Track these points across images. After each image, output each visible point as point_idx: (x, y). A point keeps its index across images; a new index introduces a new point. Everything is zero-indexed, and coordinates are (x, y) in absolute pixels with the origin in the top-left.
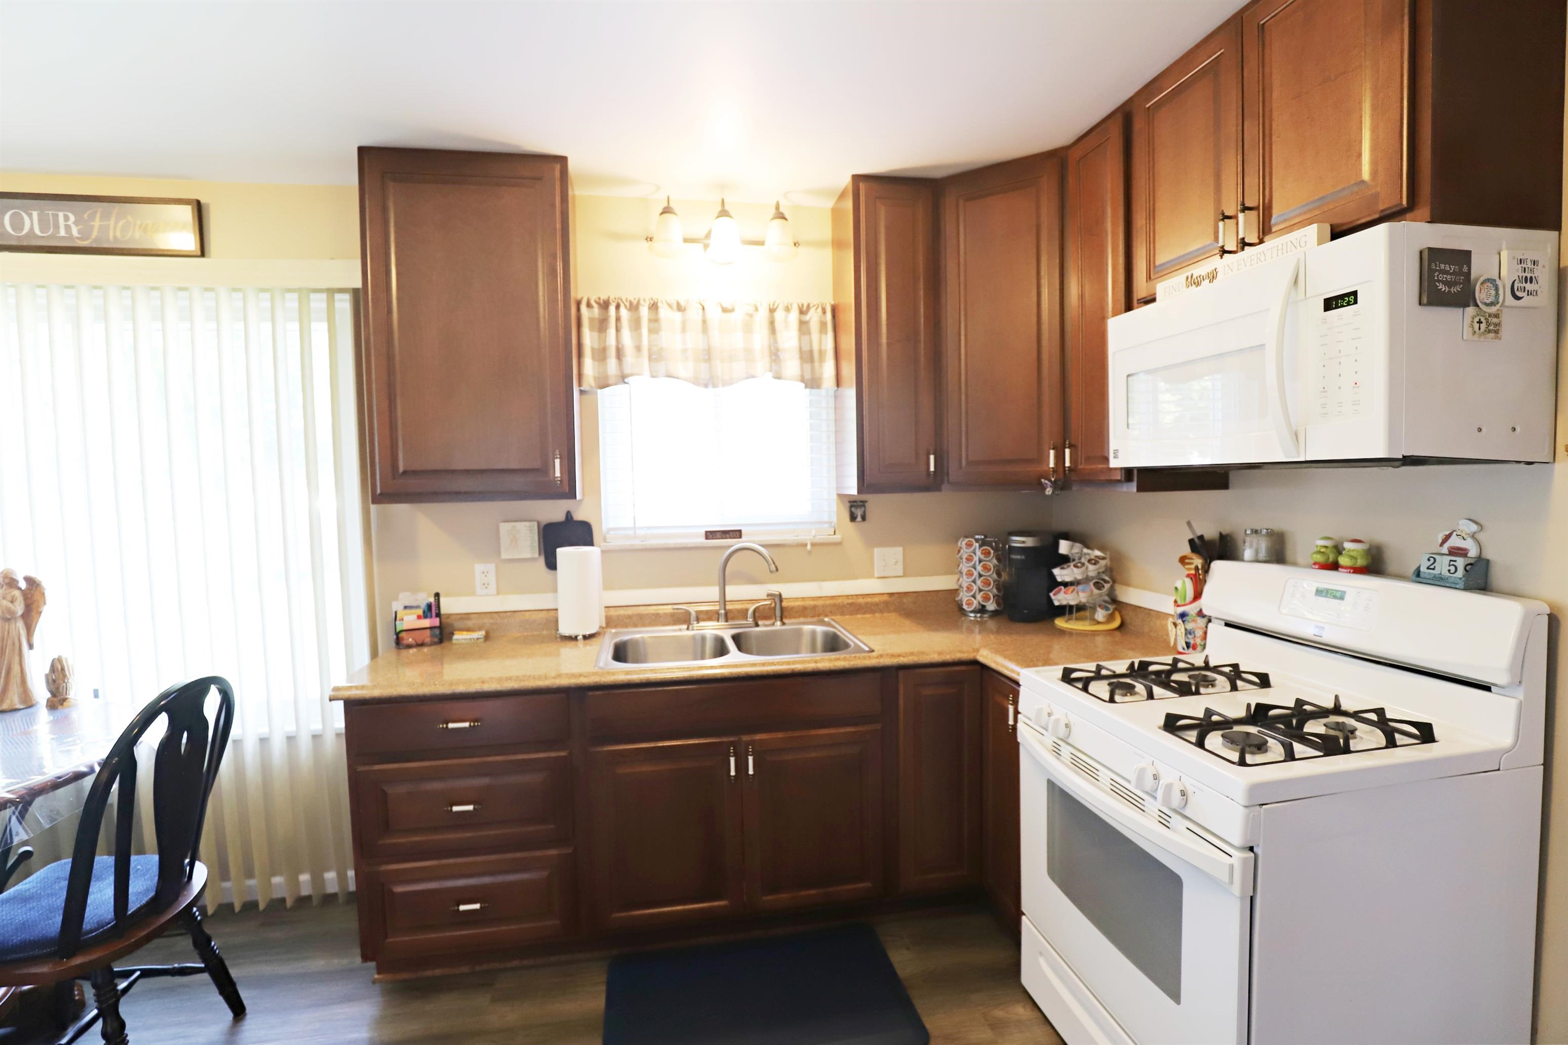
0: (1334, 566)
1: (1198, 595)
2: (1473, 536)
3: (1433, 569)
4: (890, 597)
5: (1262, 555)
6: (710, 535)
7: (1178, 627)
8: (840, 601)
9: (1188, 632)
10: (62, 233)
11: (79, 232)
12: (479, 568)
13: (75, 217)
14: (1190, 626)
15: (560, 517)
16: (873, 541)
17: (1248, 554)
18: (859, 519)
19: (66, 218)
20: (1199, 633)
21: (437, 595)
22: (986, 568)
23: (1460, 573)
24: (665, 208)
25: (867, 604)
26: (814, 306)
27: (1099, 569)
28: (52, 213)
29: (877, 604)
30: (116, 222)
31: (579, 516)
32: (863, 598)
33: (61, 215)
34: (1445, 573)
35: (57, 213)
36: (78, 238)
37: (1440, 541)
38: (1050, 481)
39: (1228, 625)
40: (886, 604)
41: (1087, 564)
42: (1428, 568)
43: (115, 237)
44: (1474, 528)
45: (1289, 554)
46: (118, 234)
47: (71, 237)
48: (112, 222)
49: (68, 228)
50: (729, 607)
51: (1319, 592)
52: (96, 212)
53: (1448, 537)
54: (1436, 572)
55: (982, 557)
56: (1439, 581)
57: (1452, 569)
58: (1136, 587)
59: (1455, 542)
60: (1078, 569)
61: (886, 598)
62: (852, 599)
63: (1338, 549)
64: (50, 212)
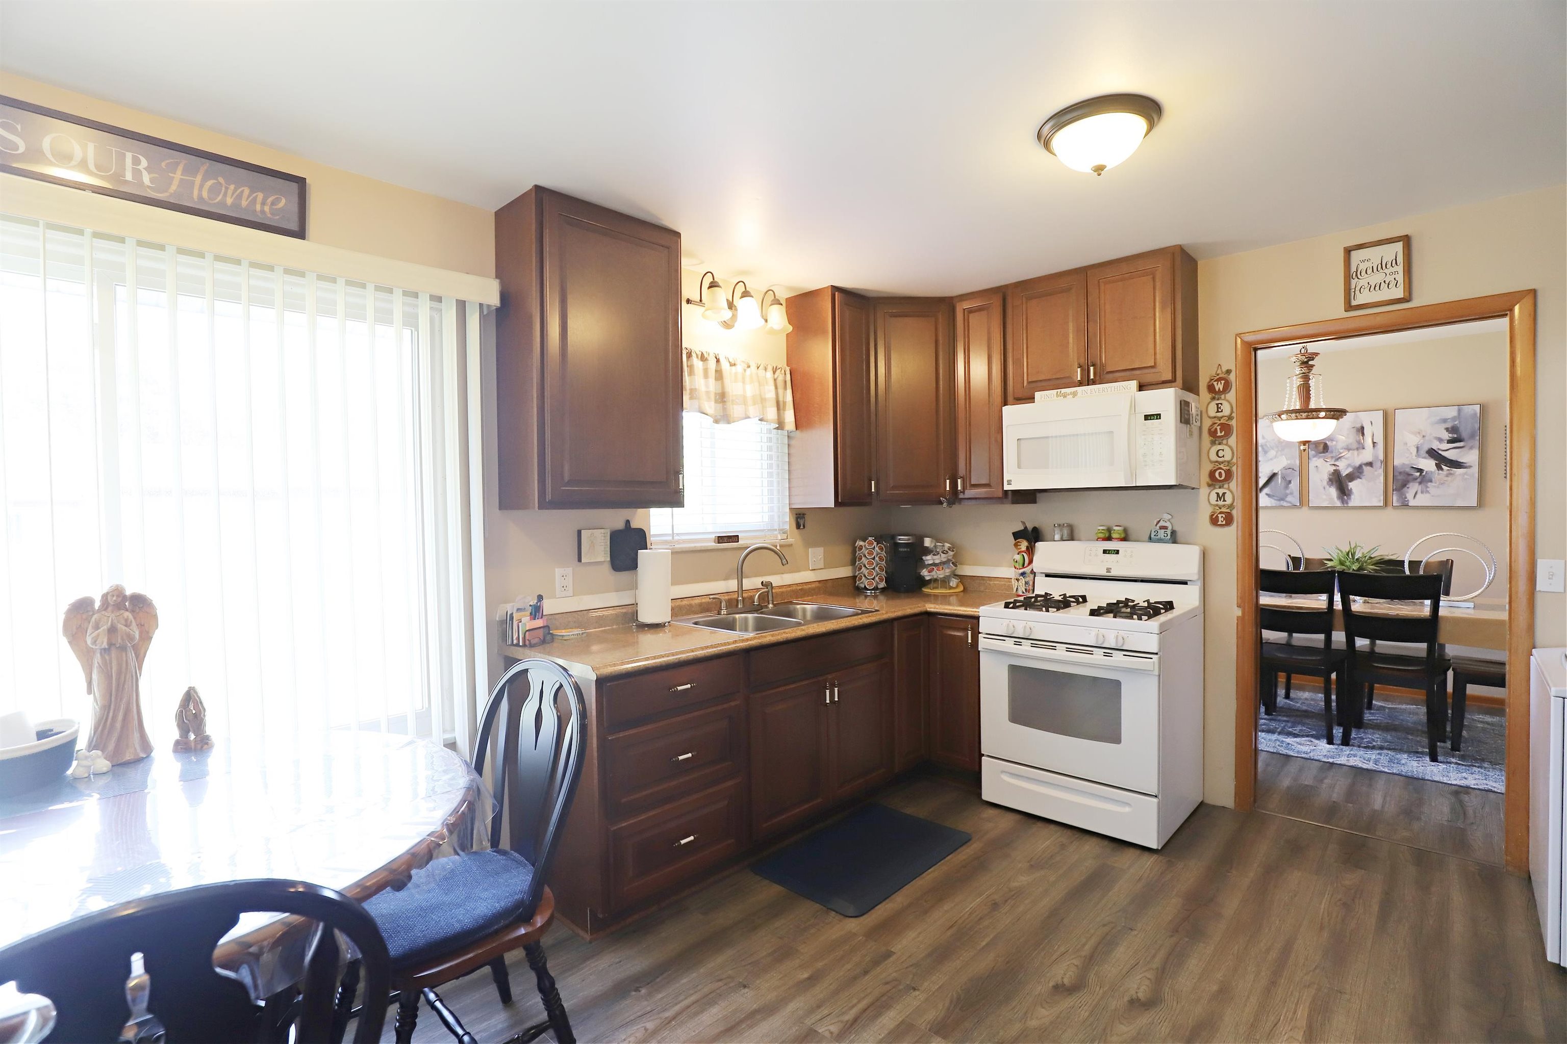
0: (1109, 538)
1: (1031, 562)
2: (1169, 520)
3: (1157, 536)
4: (819, 583)
5: (1065, 537)
6: (721, 539)
7: (1020, 582)
8: (794, 588)
9: (1026, 583)
10: (129, 176)
11: (151, 181)
12: (558, 572)
13: (148, 163)
14: (1027, 579)
15: (620, 525)
16: (809, 543)
17: (1057, 537)
18: (802, 527)
19: (136, 162)
20: (1031, 583)
21: (540, 598)
22: (881, 559)
23: (1169, 537)
24: (711, 283)
25: (809, 588)
26: (779, 368)
27: (948, 556)
28: (115, 150)
29: (814, 589)
30: (204, 180)
31: (634, 525)
32: (806, 585)
33: (129, 156)
34: (1163, 537)
35: (124, 152)
36: (149, 187)
37: (1155, 524)
38: (946, 499)
39: (1047, 575)
40: (819, 588)
41: (940, 552)
42: (1155, 536)
43: (200, 197)
44: (1170, 517)
45: (1076, 535)
46: (205, 194)
47: (141, 184)
48: (198, 179)
49: (137, 173)
50: (745, 595)
51: (1105, 552)
52: (178, 164)
53: (1159, 522)
54: (1159, 537)
55: (879, 551)
56: (1160, 541)
57: (1166, 535)
58: (967, 565)
59: (1162, 524)
60: (944, 555)
61: (817, 584)
62: (800, 586)
63: (1109, 530)
64: (114, 149)
